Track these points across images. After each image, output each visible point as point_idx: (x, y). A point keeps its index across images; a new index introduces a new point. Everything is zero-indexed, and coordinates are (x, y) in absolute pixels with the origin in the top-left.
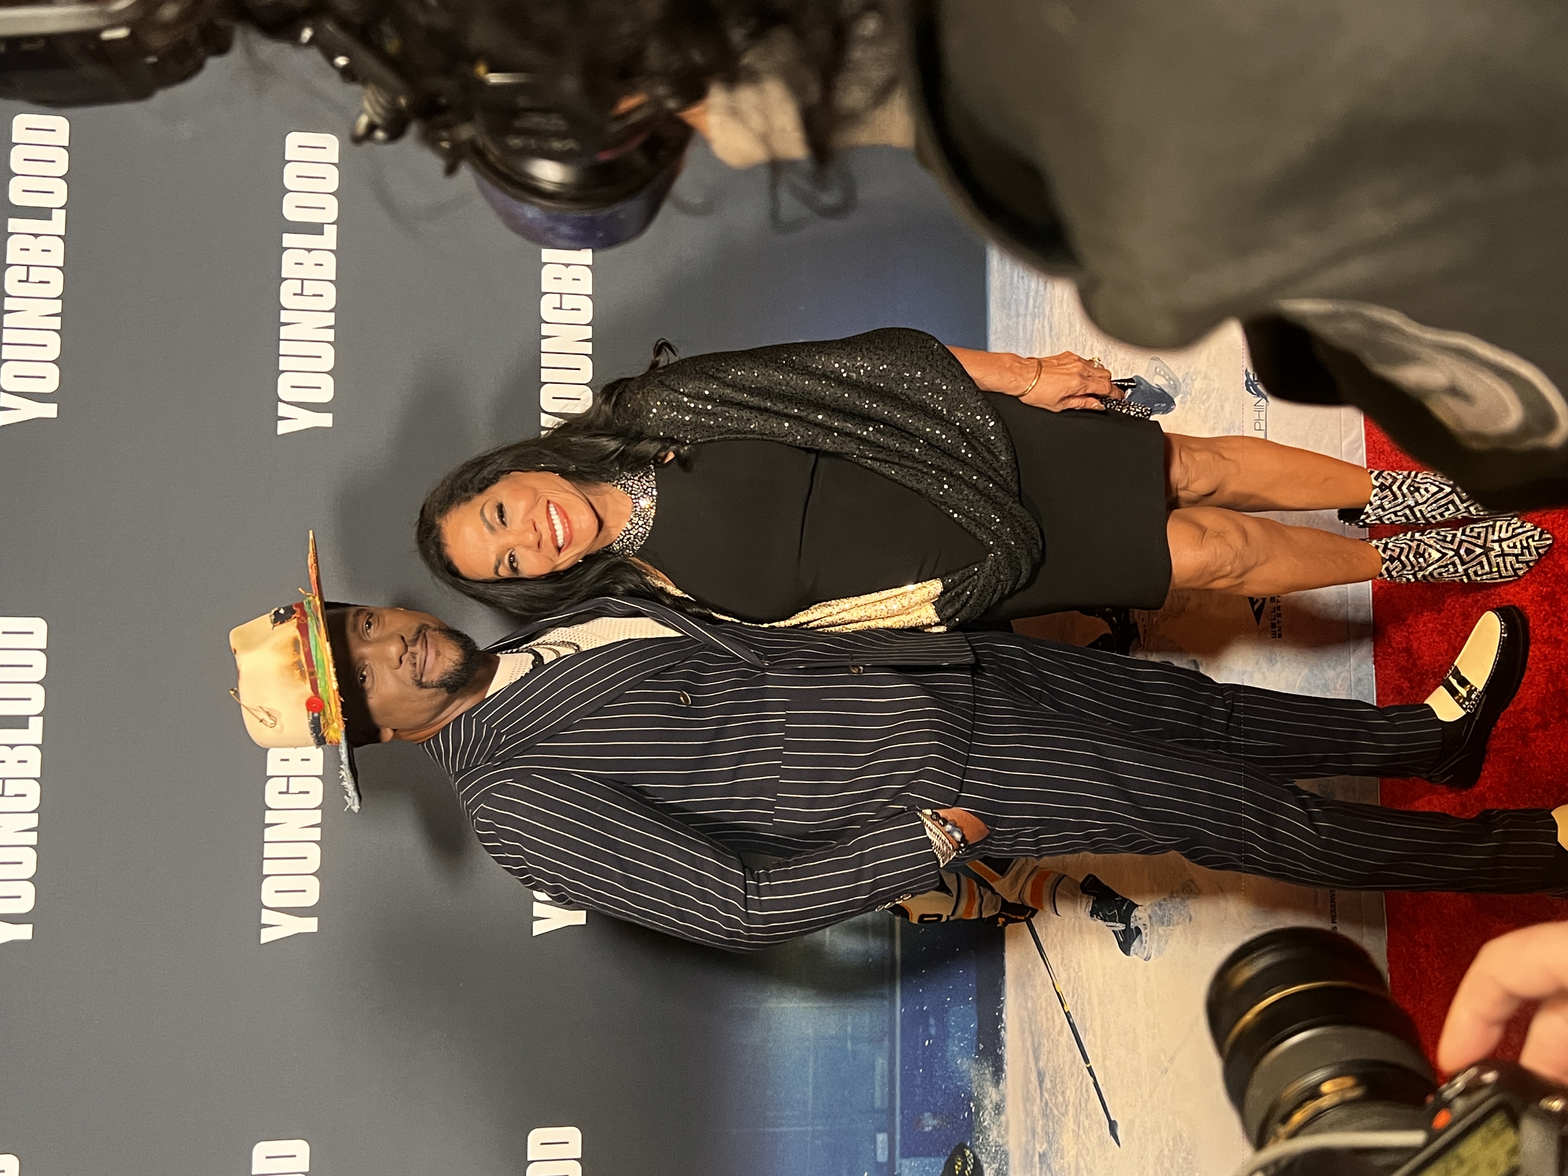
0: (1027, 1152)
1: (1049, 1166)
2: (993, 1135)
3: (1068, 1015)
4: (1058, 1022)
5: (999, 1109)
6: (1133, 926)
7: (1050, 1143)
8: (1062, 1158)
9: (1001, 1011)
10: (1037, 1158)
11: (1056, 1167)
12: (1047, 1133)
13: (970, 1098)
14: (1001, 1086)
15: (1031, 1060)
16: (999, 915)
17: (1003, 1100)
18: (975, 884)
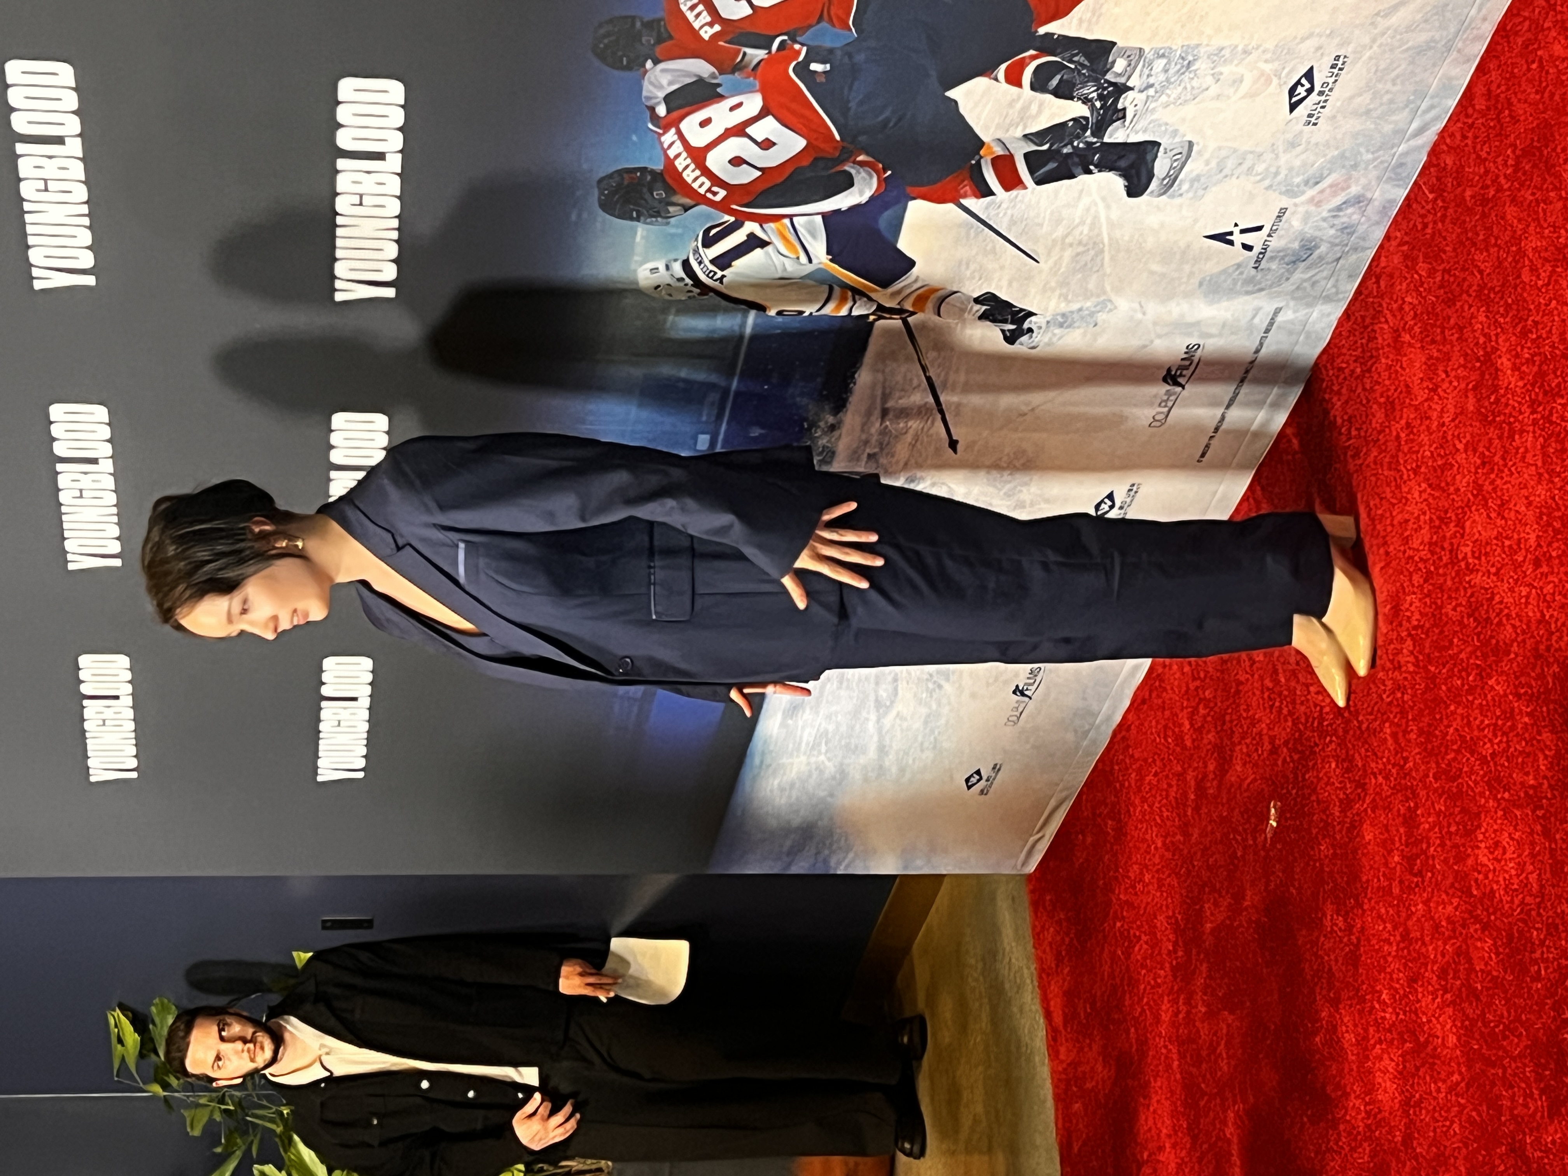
0: (855, 452)
1: (877, 462)
2: (823, 442)
3: (929, 379)
4: (915, 382)
5: (833, 428)
6: (1026, 325)
7: (882, 449)
8: (893, 456)
9: (855, 372)
10: (865, 455)
11: (883, 461)
12: (881, 444)
13: (805, 419)
14: (841, 414)
15: (878, 400)
16: (872, 314)
17: (840, 422)
18: (850, 294)
